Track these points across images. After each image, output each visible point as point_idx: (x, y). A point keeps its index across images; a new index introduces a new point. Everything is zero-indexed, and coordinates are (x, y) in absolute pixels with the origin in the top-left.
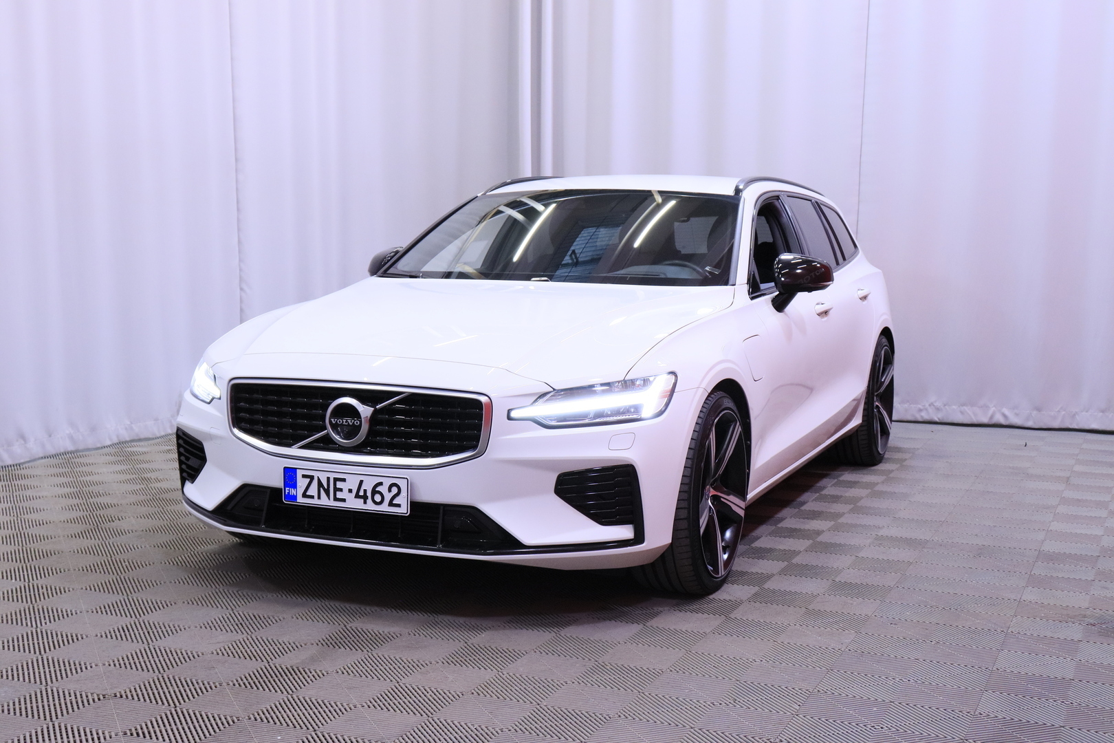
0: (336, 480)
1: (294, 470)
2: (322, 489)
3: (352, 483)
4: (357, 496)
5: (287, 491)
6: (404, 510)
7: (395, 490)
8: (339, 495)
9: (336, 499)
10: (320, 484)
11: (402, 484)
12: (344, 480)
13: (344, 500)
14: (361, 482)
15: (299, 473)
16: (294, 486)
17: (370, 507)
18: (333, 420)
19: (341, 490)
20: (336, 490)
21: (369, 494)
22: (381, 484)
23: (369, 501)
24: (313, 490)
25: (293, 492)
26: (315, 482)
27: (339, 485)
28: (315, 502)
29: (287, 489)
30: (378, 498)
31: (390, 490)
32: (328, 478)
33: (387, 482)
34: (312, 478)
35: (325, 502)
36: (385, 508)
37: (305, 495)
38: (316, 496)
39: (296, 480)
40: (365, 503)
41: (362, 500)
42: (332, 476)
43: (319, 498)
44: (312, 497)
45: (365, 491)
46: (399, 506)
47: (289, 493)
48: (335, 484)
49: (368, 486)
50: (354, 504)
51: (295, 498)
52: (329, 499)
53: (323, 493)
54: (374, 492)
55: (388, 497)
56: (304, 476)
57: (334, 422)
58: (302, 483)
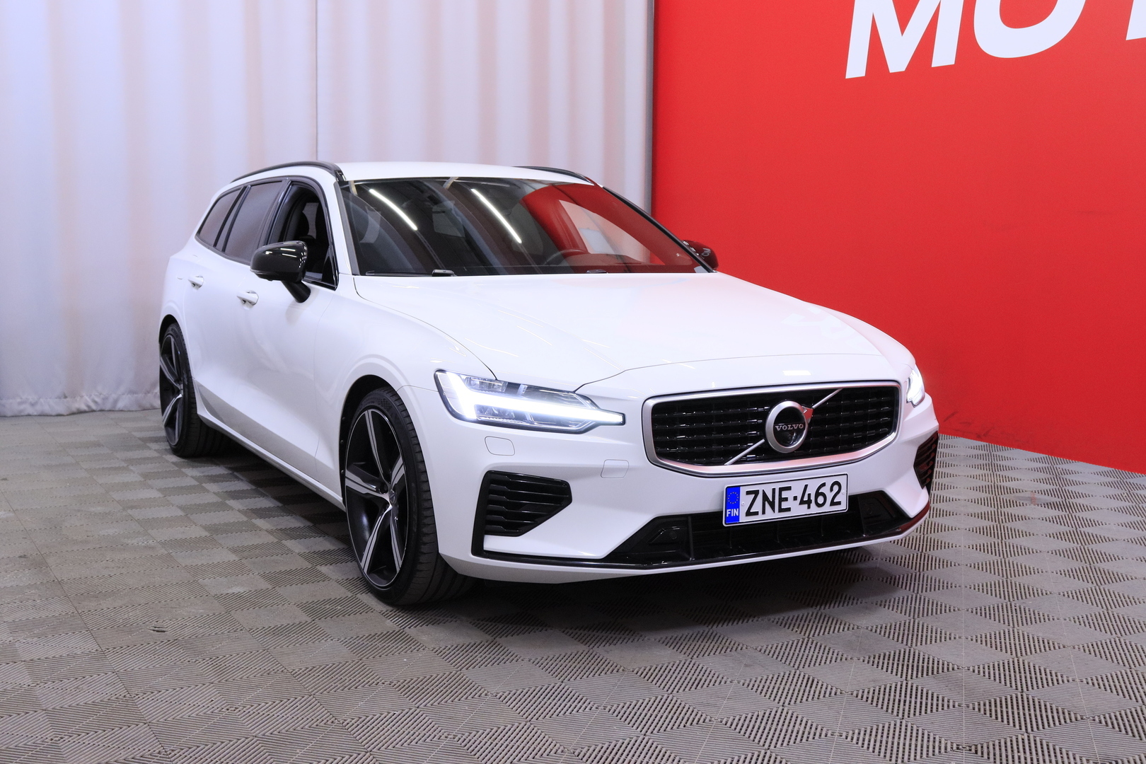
0: (781, 489)
1: (737, 489)
2: (766, 503)
3: (797, 490)
4: (802, 502)
5: (728, 513)
6: (843, 507)
7: (836, 488)
8: (784, 505)
9: (781, 510)
10: (765, 497)
11: (842, 480)
12: (789, 488)
13: (788, 510)
14: (806, 486)
15: (743, 491)
16: (737, 506)
17: (814, 510)
18: (777, 427)
19: (786, 499)
20: (782, 500)
21: (813, 498)
22: (824, 485)
23: (813, 504)
24: (757, 507)
25: (735, 512)
26: (760, 497)
27: (784, 494)
28: (760, 518)
29: (728, 510)
30: (821, 500)
31: (831, 490)
32: (774, 490)
33: (829, 482)
34: (756, 493)
35: (771, 515)
36: (827, 508)
37: (749, 513)
38: (760, 512)
39: (739, 499)
40: (809, 507)
41: (806, 505)
42: (777, 486)
43: (764, 512)
44: (756, 513)
45: (809, 495)
46: (839, 503)
47: (730, 515)
48: (780, 494)
49: (812, 490)
50: (798, 511)
51: (737, 518)
52: (774, 512)
53: (767, 506)
54: (818, 494)
55: (830, 496)
56: (748, 493)
57: (779, 429)
58: (745, 500)
